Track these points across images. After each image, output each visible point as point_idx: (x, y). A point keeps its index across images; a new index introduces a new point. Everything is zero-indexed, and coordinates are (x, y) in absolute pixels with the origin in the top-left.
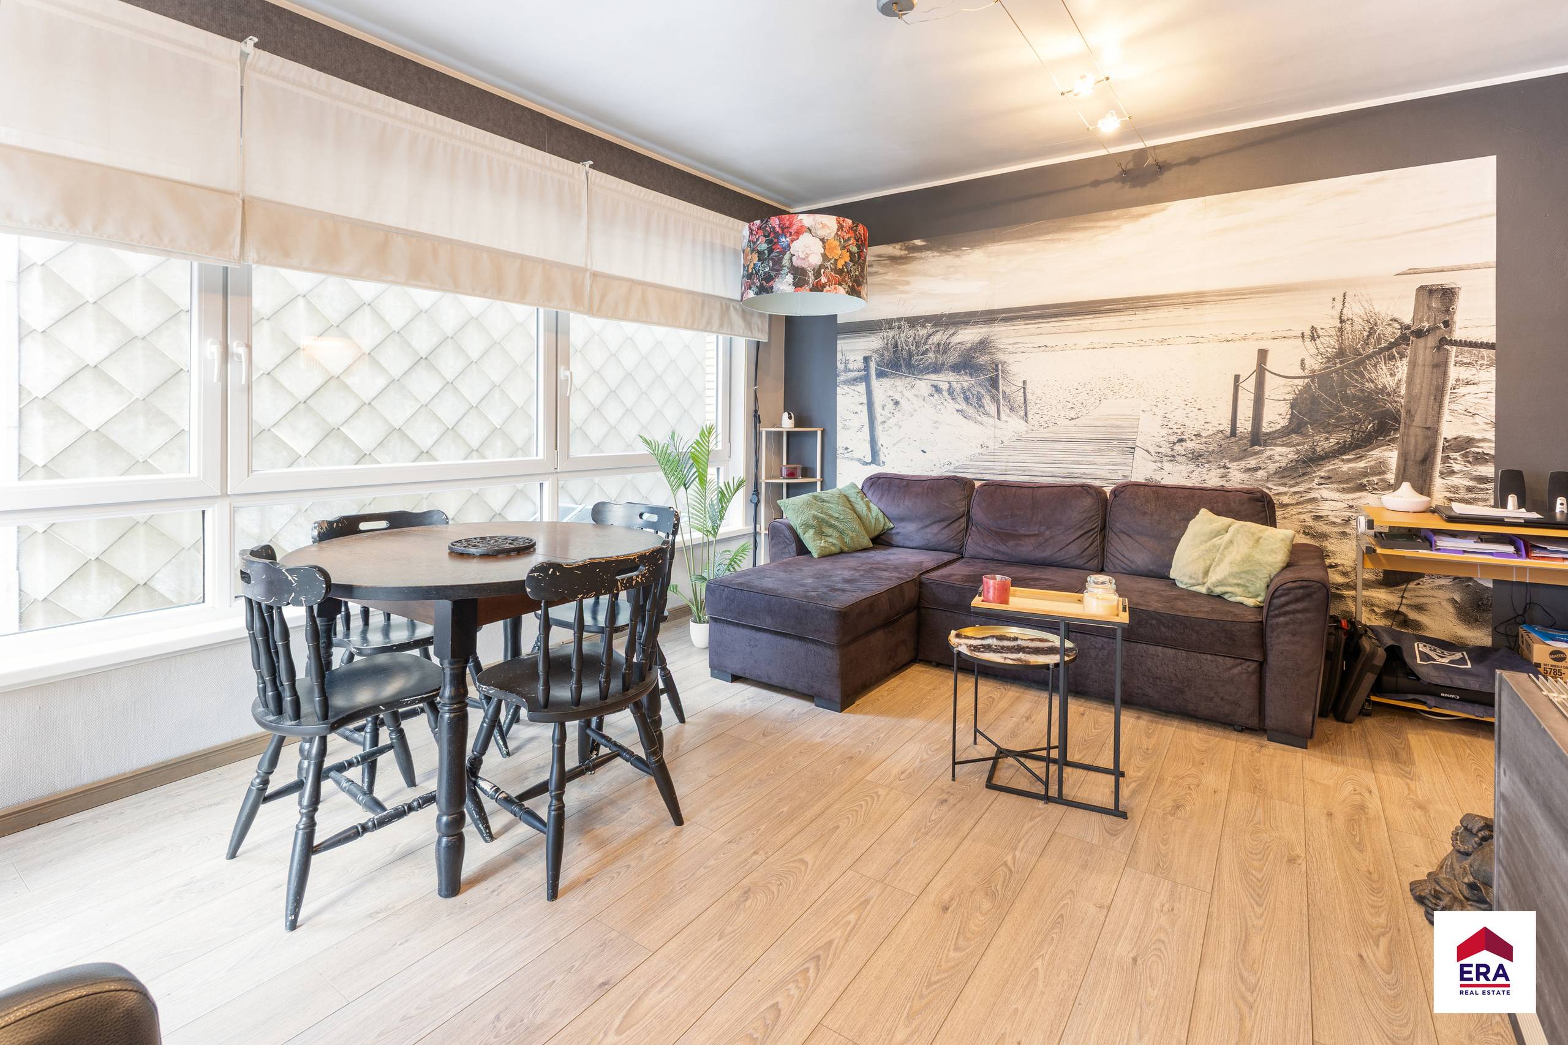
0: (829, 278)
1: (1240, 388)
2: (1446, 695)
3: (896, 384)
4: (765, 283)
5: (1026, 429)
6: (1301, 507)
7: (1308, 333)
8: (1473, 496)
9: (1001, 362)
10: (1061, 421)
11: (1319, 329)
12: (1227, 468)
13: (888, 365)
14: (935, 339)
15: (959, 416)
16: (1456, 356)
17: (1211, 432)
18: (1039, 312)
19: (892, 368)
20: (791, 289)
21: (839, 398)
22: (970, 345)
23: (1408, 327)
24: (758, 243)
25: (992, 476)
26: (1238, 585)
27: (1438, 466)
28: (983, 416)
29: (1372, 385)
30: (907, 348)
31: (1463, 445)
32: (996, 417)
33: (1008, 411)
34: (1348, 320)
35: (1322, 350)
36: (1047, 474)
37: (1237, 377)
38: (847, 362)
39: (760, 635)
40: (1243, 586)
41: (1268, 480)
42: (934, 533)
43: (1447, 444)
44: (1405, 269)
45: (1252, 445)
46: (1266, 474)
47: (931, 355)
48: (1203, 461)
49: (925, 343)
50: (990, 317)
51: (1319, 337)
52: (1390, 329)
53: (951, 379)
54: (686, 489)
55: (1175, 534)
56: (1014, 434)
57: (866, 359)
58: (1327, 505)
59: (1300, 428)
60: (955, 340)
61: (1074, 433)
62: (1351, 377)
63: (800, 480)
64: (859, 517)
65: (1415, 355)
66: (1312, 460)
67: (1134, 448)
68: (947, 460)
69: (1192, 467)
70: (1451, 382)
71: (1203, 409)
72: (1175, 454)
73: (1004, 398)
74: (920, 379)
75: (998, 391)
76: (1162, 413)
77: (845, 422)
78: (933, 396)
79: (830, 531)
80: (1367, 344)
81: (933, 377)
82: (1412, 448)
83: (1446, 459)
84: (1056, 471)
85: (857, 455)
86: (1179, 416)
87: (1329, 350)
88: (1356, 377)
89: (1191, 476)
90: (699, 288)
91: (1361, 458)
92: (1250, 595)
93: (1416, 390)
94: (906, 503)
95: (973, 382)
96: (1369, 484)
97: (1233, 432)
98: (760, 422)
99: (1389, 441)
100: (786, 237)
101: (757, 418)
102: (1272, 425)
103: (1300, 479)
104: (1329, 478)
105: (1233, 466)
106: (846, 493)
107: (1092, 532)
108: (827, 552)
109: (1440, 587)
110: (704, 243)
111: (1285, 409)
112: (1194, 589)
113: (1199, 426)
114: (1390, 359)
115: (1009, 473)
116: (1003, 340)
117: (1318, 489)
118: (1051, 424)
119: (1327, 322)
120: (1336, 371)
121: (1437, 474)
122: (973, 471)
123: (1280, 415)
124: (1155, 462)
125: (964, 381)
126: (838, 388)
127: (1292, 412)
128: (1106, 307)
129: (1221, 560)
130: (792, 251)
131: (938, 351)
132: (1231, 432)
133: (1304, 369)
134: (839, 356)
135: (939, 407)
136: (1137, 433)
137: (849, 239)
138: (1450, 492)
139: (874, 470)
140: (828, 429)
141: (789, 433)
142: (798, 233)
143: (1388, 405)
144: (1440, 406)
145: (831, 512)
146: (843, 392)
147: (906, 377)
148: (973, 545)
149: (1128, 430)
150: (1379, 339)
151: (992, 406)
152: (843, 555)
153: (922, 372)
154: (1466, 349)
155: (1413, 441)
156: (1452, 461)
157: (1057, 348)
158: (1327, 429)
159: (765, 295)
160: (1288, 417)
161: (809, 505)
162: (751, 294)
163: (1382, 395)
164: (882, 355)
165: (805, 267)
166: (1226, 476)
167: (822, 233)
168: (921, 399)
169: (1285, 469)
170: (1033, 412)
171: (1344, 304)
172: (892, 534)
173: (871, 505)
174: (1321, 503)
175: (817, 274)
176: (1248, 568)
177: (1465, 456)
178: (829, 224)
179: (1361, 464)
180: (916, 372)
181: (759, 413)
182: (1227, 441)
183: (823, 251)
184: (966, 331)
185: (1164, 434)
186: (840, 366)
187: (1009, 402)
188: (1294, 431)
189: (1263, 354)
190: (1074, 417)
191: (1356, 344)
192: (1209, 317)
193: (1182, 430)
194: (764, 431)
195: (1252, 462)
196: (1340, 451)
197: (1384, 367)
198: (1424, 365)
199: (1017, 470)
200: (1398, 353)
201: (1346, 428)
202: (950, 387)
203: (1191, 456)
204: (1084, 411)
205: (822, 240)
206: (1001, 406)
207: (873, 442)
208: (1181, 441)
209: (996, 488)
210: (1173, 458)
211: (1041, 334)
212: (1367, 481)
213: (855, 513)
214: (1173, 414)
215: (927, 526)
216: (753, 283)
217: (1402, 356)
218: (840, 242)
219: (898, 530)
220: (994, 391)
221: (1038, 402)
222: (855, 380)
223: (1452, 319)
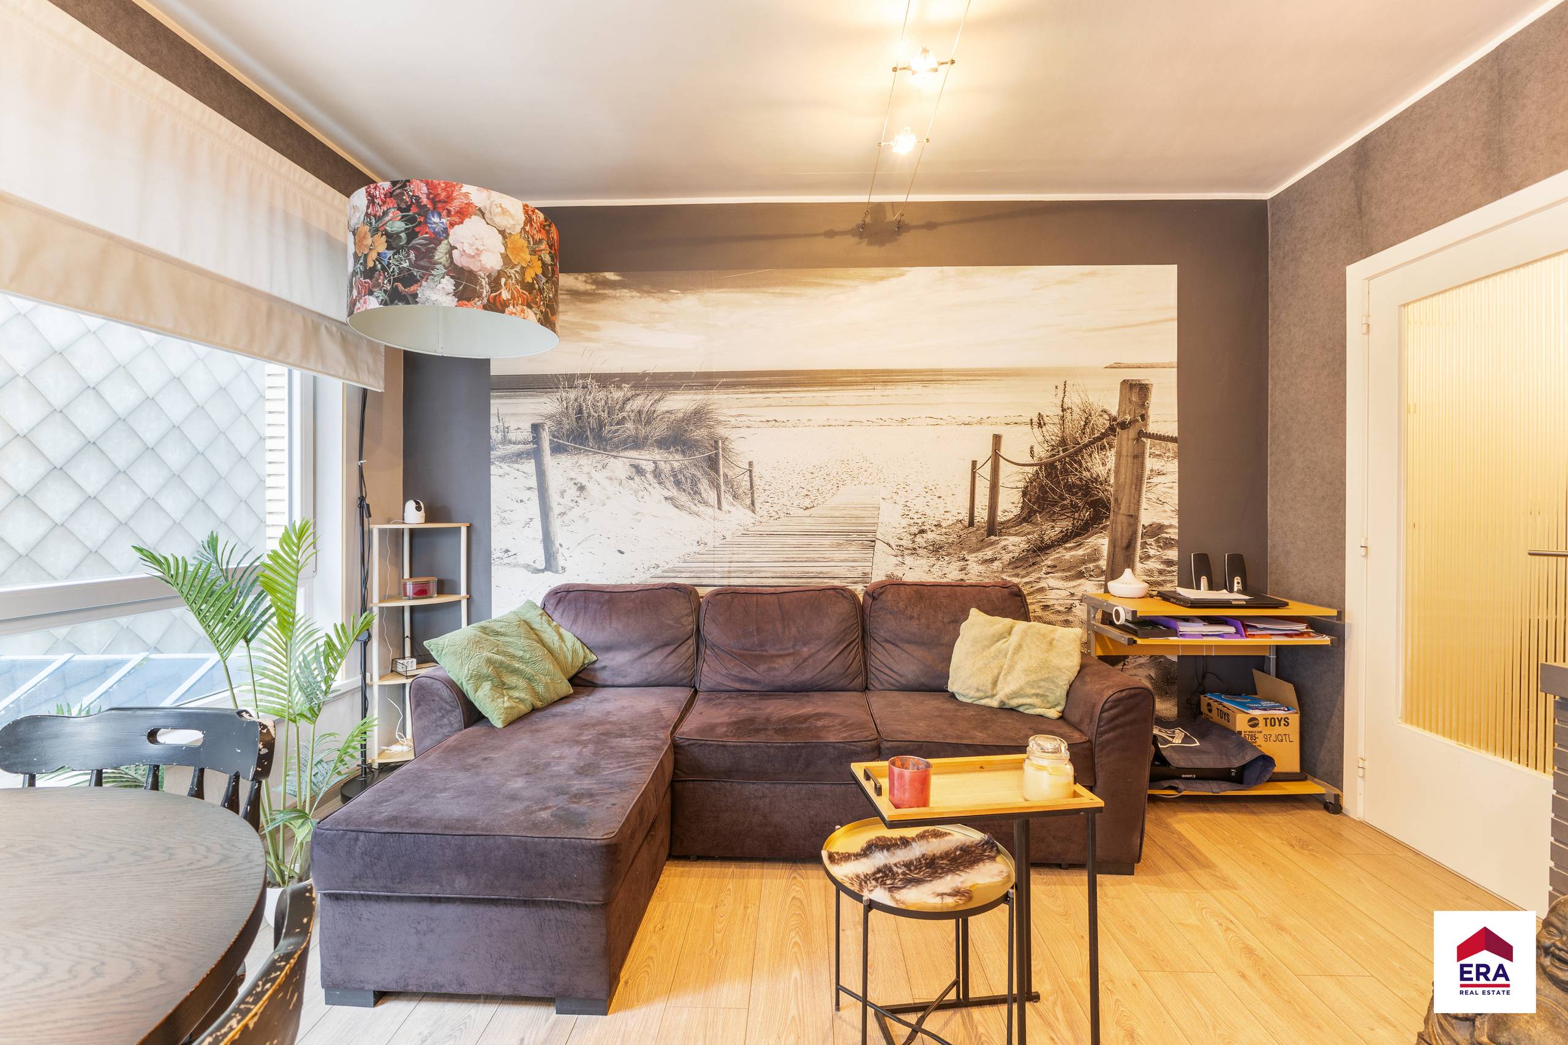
0: (513, 293)
1: (977, 475)
2: (1186, 776)
3: (580, 462)
4: (400, 287)
5: (753, 521)
6: (1031, 597)
7: (1035, 420)
8: (1163, 578)
9: (721, 438)
10: (795, 511)
11: (1045, 416)
12: (966, 561)
13: (568, 436)
14: (636, 404)
15: (669, 506)
16: (1151, 448)
17: (950, 522)
18: (767, 379)
19: (574, 440)
20: (451, 301)
21: (494, 481)
22: (682, 415)
23: (1115, 419)
24: (387, 219)
25: (712, 580)
26: (1037, 695)
27: (1139, 552)
28: (699, 505)
29: (1088, 474)
30: (596, 415)
31: (1156, 530)
32: (716, 506)
33: (731, 498)
34: (1068, 408)
35: (1048, 438)
36: (778, 575)
37: (974, 463)
38: (506, 430)
39: (438, 910)
40: (1042, 696)
41: (1003, 572)
42: (655, 663)
43: (1144, 531)
44: (1111, 362)
45: (989, 535)
46: (1001, 565)
47: (629, 425)
48: (944, 553)
49: (622, 409)
50: (707, 381)
51: (1045, 424)
52: (1101, 420)
53: (658, 457)
54: (248, 642)
55: (946, 639)
56: (738, 527)
57: (536, 428)
58: (1052, 594)
59: (1030, 517)
60: (662, 407)
61: (809, 525)
62: (1072, 465)
63: (436, 600)
64: (550, 651)
65: (1121, 446)
66: (1041, 548)
67: (874, 541)
68: (653, 563)
69: (933, 560)
70: (1147, 473)
71: (943, 497)
72: (916, 546)
73: (726, 483)
74: (615, 457)
75: (719, 476)
76: (902, 502)
77: (504, 515)
78: (632, 479)
79: (512, 680)
80: (1084, 433)
81: (633, 454)
82: (1119, 535)
83: (1144, 544)
84: (788, 571)
85: (525, 558)
86: (919, 505)
87: (1053, 437)
88: (1076, 465)
89: (932, 570)
90: (261, 284)
91: (1080, 545)
92: (1049, 706)
93: (1122, 480)
94: (614, 625)
95: (686, 462)
96: (1087, 571)
97: (971, 523)
98: (370, 516)
99: (1102, 528)
100: (440, 216)
101: (363, 508)
102: (1006, 514)
103: (1031, 569)
104: (1055, 567)
105: (971, 558)
106: (524, 618)
107: (854, 644)
108: (515, 714)
109: (1141, 665)
110: (271, 209)
111: (1017, 497)
112: (983, 702)
113: (939, 515)
114: (1102, 449)
115: (733, 575)
116: (724, 411)
117: (1045, 579)
118: (782, 515)
119: (1052, 412)
120: (1060, 460)
121: (1137, 559)
122: (688, 575)
123: (1013, 503)
124: (896, 556)
125: (674, 460)
126: (493, 468)
127: (1024, 501)
128: (843, 379)
129: (1011, 668)
130: (451, 239)
131: (640, 421)
132: (969, 522)
133: (1032, 457)
134: (494, 422)
135: (641, 494)
136: (877, 523)
137: (540, 241)
138: (1147, 575)
139: (554, 581)
140: (477, 524)
141: (413, 532)
142: (463, 213)
143: (1101, 494)
144: (1140, 496)
145: (511, 650)
146: (501, 472)
147: (596, 453)
148: (711, 673)
149: (868, 521)
150: (1093, 429)
151: (711, 493)
152: (539, 714)
153: (617, 447)
154: (1157, 441)
155: (1119, 529)
156: (1148, 546)
157: (789, 424)
158: (1052, 518)
159: (401, 307)
160: (1020, 505)
161: (477, 643)
162: (373, 303)
163: (1096, 483)
164: (560, 423)
165: (475, 269)
166: (964, 569)
167: (503, 222)
168: (616, 483)
169: (1018, 559)
170: (761, 500)
171: (1064, 393)
172: (595, 670)
173: (562, 630)
174: (1048, 592)
175: (495, 284)
176: (1047, 676)
177: (1157, 541)
178: (512, 211)
179: (1080, 552)
180: (608, 448)
181: (368, 501)
182: (965, 531)
183: (503, 251)
184: (676, 397)
185: (905, 525)
186: (496, 436)
187: (732, 488)
188: (1025, 520)
189: (997, 439)
190: (809, 506)
191: (1075, 433)
192: (948, 396)
193: (923, 520)
194: (375, 529)
195: (988, 553)
196: (1064, 538)
197: (1097, 457)
198: (1127, 456)
199: (742, 571)
200: (1108, 444)
201: (1068, 517)
202: (656, 467)
203: (931, 548)
204: (821, 499)
205: (502, 232)
206: (723, 493)
207: (547, 539)
208: (922, 532)
209: (732, 598)
210: (914, 551)
211: (770, 406)
212: (1085, 568)
213: (544, 646)
214: (914, 502)
215: (646, 655)
216: (377, 285)
217: (1111, 446)
218: (529, 242)
219: (603, 664)
220: (713, 474)
221: (767, 487)
222: (519, 456)
223: (1147, 413)
